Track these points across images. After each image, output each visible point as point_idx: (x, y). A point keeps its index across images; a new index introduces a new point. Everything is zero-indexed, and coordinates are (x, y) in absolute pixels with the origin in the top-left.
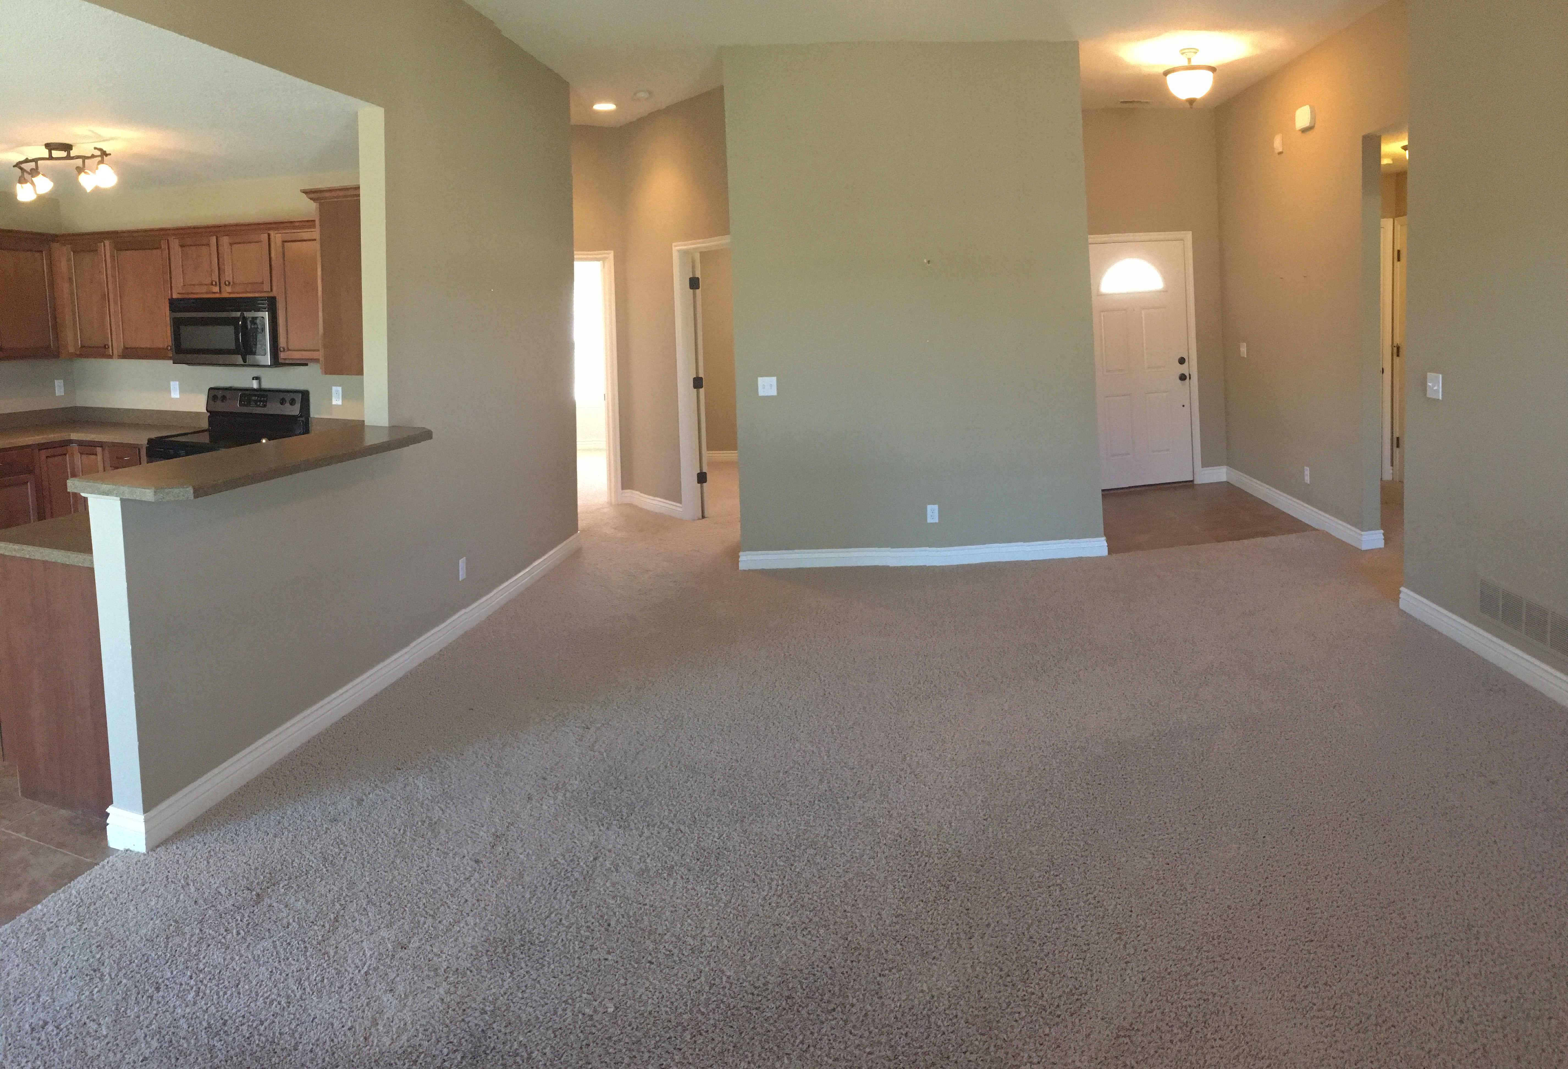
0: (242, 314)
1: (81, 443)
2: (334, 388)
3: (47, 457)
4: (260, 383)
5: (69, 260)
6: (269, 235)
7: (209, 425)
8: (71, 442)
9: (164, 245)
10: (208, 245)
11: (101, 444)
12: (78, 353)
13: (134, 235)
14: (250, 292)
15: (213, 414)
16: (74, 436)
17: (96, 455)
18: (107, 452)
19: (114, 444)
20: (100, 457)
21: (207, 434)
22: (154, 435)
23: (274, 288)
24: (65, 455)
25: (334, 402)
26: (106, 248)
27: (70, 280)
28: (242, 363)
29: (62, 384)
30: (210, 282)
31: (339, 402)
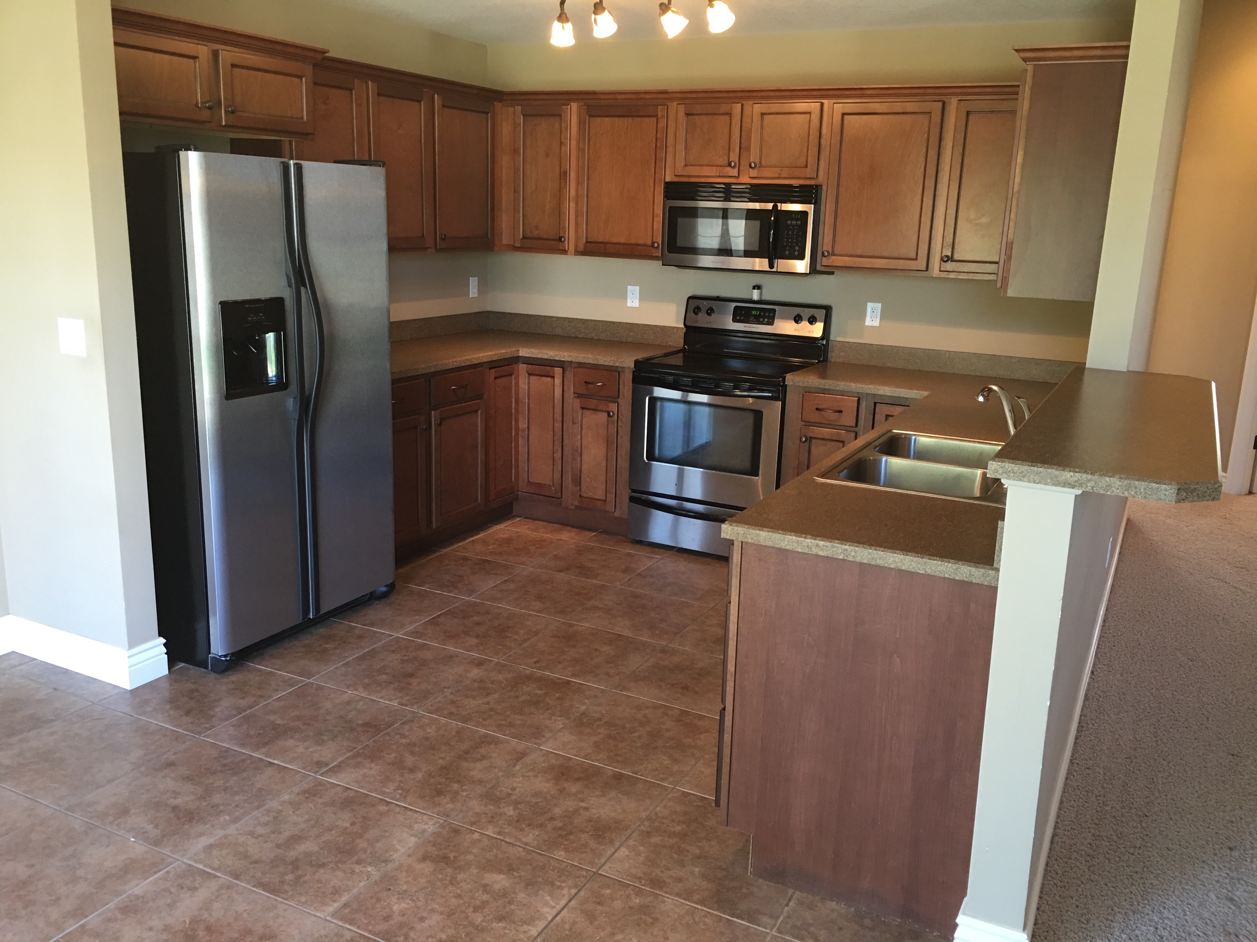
0: (775, 207)
1: (529, 361)
2: (870, 305)
3: (495, 378)
4: (761, 294)
5: (516, 125)
6: (822, 104)
7: (685, 343)
8: (517, 360)
9: (660, 111)
10: (729, 114)
11: (561, 364)
12: (518, 245)
13: (619, 96)
14: (785, 178)
15: (691, 331)
16: (524, 352)
17: (553, 377)
18: (569, 375)
19: (581, 365)
20: (558, 381)
21: (681, 355)
22: (641, 355)
23: (821, 173)
24: (511, 375)
25: (868, 322)
26: (573, 111)
27: (515, 151)
28: (768, 269)
29: (476, 283)
30: (726, 163)
31: (877, 323)
